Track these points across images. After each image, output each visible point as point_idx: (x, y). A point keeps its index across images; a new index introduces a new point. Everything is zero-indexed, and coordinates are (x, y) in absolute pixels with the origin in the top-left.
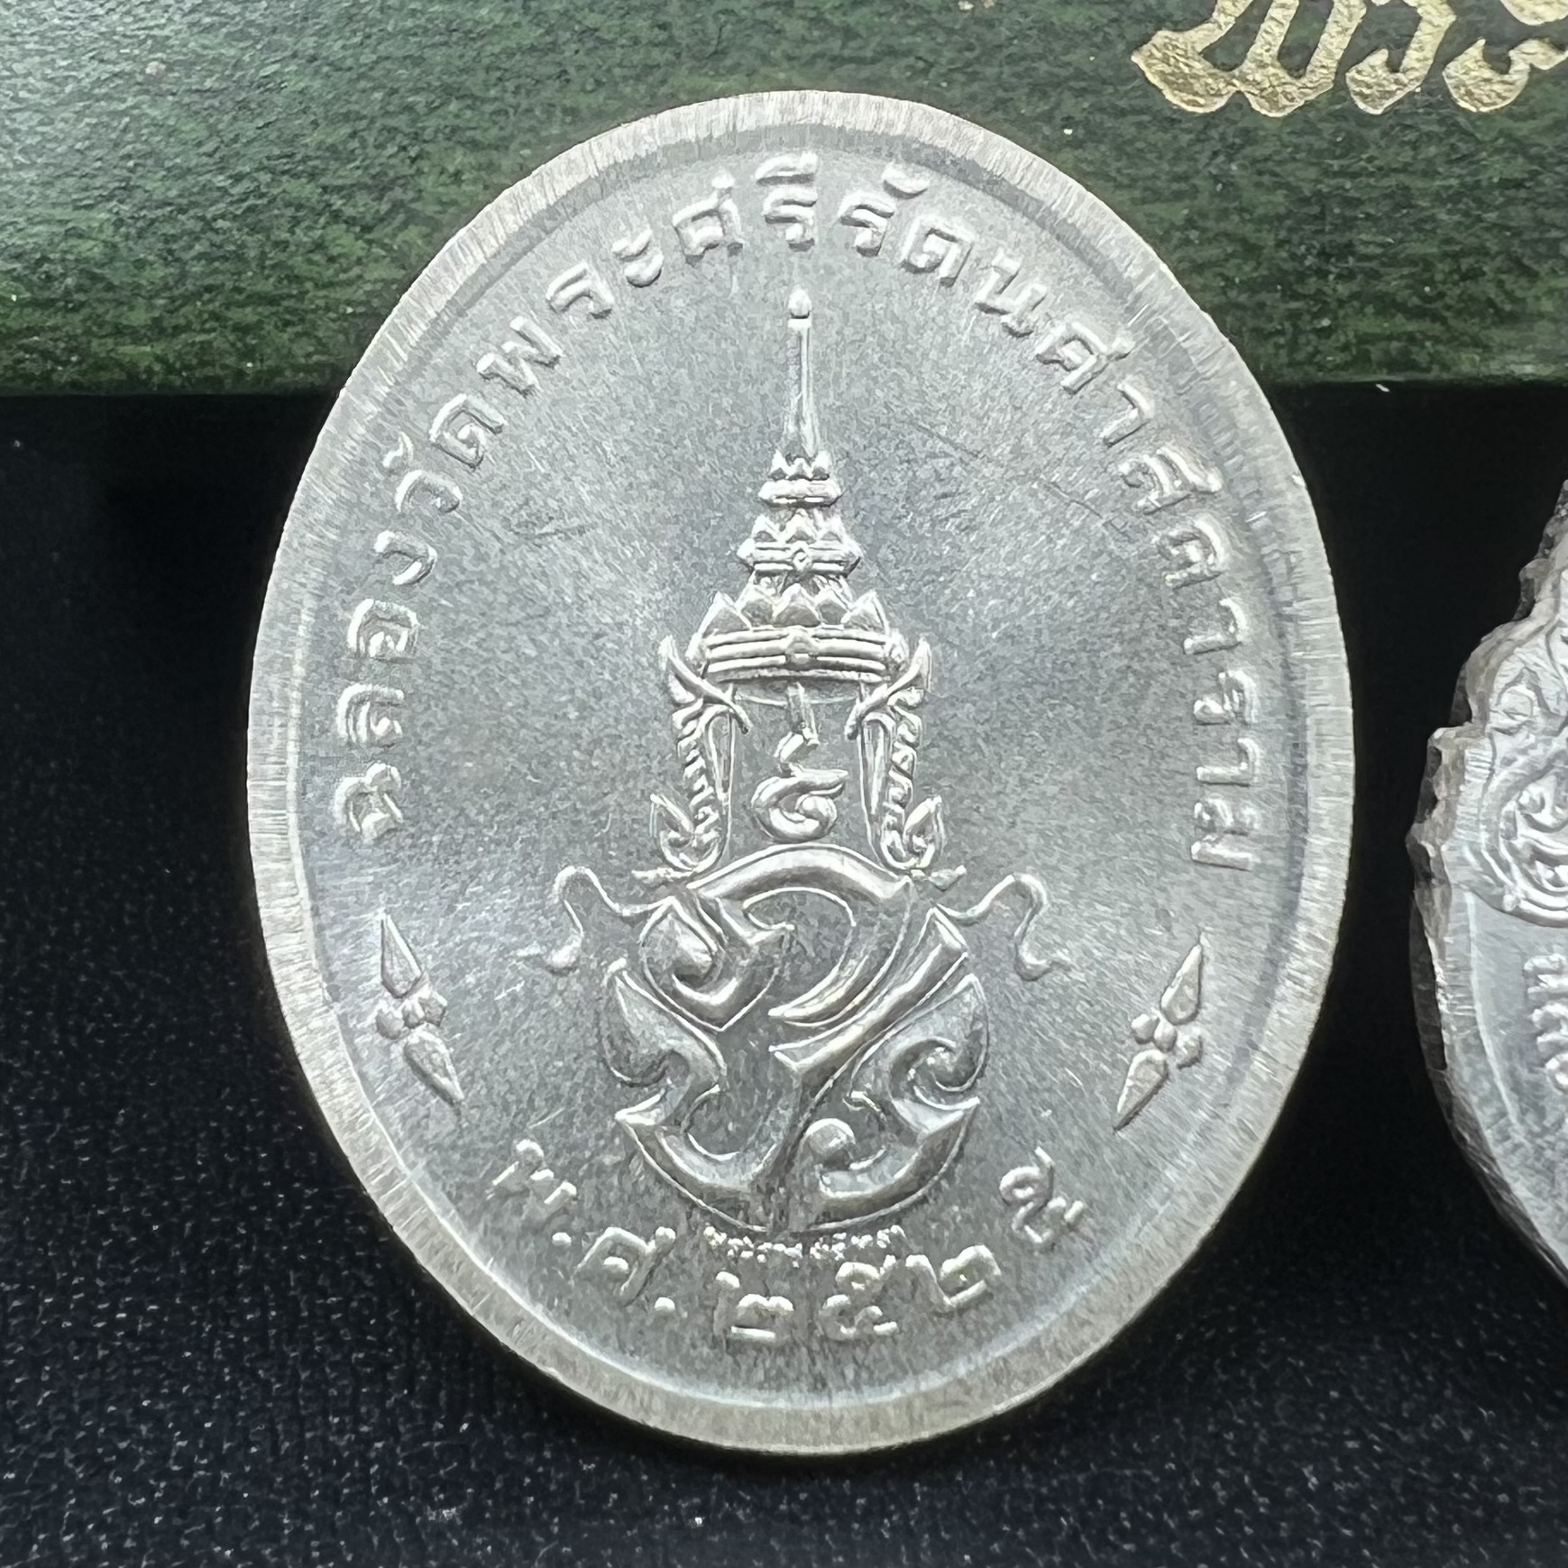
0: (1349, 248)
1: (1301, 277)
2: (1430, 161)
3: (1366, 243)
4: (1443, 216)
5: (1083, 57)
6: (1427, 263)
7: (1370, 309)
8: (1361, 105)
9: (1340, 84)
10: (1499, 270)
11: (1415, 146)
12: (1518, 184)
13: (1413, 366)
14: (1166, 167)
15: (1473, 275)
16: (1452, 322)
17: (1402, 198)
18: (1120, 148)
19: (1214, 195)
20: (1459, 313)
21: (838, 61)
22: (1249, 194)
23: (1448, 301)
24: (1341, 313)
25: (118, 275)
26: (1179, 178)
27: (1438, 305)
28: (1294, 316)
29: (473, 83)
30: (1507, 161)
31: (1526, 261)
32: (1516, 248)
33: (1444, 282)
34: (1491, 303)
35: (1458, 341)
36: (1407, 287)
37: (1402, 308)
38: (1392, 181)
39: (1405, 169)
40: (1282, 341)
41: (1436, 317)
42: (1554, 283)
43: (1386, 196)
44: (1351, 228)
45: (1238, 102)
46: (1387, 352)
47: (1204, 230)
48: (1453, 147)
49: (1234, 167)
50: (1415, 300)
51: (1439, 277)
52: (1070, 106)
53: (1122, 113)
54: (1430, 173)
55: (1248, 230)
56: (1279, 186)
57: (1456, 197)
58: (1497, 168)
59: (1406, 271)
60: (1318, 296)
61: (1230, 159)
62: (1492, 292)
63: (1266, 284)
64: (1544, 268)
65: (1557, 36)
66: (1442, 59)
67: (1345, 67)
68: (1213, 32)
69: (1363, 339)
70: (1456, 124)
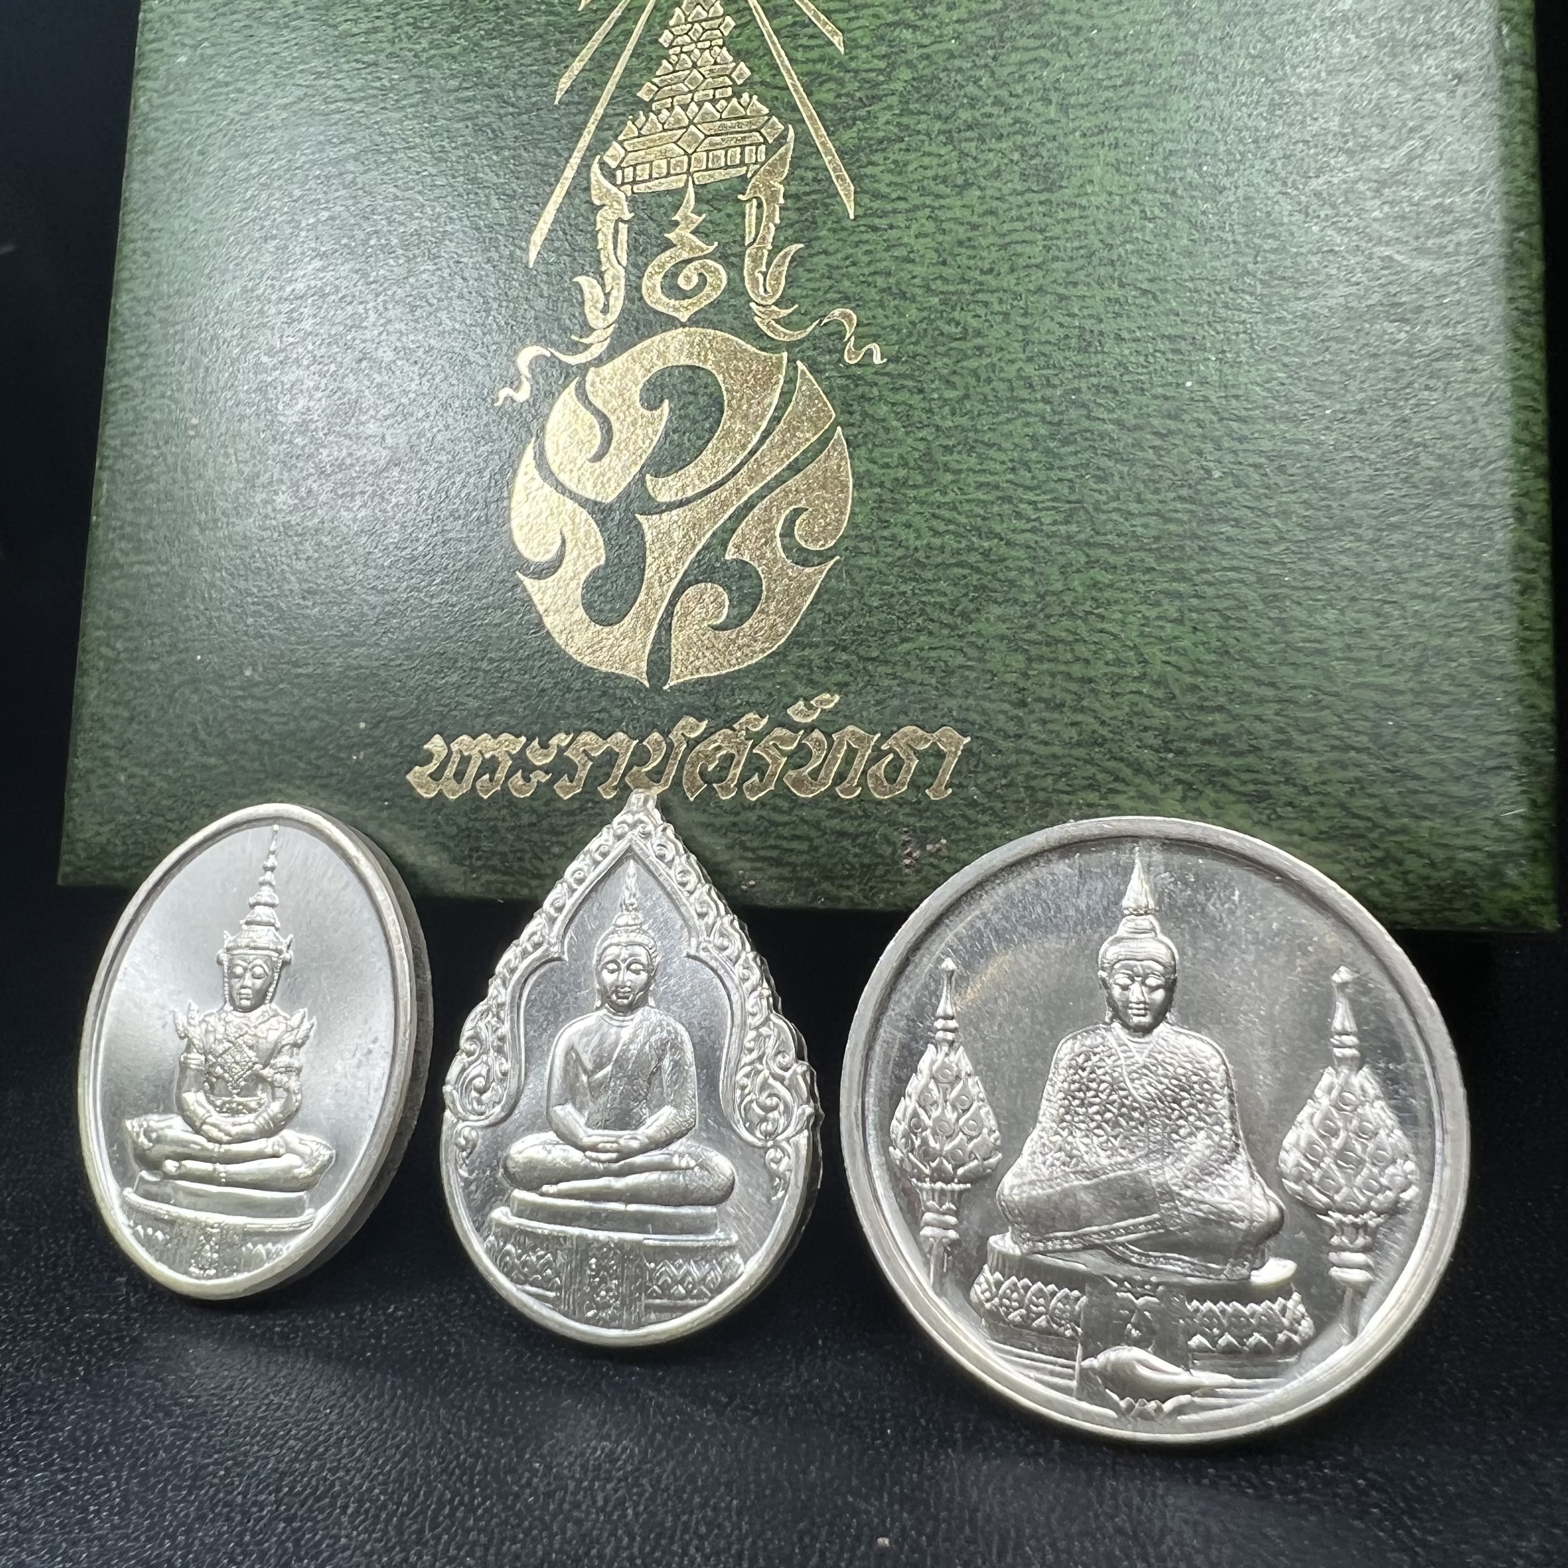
0: (479, 848)
2: (504, 816)
3: (485, 847)
4: (509, 836)
5: (391, 777)
6: (506, 854)
7: (489, 871)
8: (481, 794)
9: (473, 786)
11: (498, 810)
12: (534, 825)
14: (417, 817)
17: (494, 830)
18: (403, 809)
19: (433, 827)
21: (314, 778)
22: (446, 828)
24: (479, 872)
25: (110, 848)
27: (511, 870)
28: (464, 873)
29: (208, 784)
30: (530, 816)
33: (512, 862)
36: (500, 863)
37: (499, 871)
38: (491, 824)
39: (496, 819)
40: (462, 882)
41: (512, 875)
43: (490, 829)
44: (479, 841)
45: (440, 793)
48: (512, 811)
49: (439, 817)
50: (503, 868)
51: (510, 860)
52: (388, 794)
54: (504, 820)
56: (454, 824)
57: (514, 828)
58: (526, 819)
59: (499, 857)
60: (471, 866)
61: (437, 814)
62: (529, 866)
64: (545, 857)
65: (546, 769)
66: (508, 777)
67: (475, 780)
68: (432, 767)
69: (489, 882)
70: (512, 803)
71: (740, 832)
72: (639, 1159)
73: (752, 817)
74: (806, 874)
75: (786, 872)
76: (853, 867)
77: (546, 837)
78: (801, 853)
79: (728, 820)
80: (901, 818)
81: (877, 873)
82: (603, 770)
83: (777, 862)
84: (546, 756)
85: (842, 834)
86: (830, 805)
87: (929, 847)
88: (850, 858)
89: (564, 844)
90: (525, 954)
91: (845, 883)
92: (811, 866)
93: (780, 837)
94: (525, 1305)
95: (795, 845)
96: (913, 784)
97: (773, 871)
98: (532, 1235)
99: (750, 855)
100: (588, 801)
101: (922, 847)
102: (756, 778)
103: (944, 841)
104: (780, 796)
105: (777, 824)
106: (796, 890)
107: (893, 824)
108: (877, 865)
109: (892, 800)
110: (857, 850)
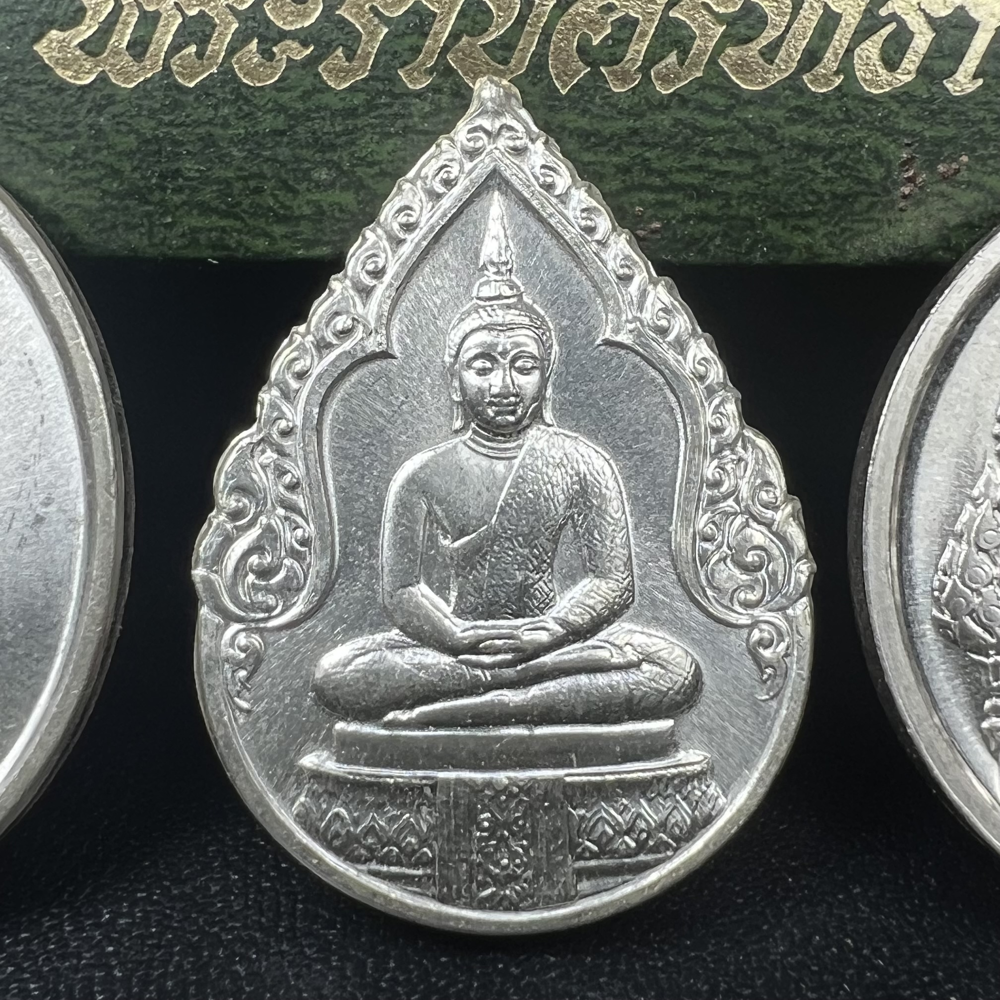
0: (177, 173)
1: (151, 190)
2: (225, 118)
3: (190, 170)
4: (235, 153)
5: (5, 47)
6: (228, 182)
7: (195, 212)
8: (180, 81)
9: (166, 67)
10: (274, 188)
11: (216, 107)
12: (283, 133)
13: (227, 248)
14: (58, 119)
15: (258, 191)
16: (248, 221)
17: (209, 141)
18: (30, 106)
19: (90, 137)
20: (252, 215)
22: (114, 138)
23: (244, 206)
24: (178, 214)
26: (66, 126)
27: (237, 210)
28: (149, 215)
30: (275, 117)
31: (290, 183)
32: (284, 176)
33: (240, 195)
34: (270, 209)
35: (253, 232)
36: (218, 198)
37: (215, 211)
38: (201, 130)
39: (210, 122)
40: (143, 230)
41: (237, 217)
42: (309, 196)
43: (199, 140)
44: (178, 160)
45: (103, 78)
46: (210, 238)
47: (86, 160)
48: (240, 109)
49: (102, 120)
50: (223, 206)
51: (236, 192)
53: (29, 84)
54: (226, 125)
55: (111, 160)
56: (130, 132)
57: (244, 140)
58: (268, 122)
59: (215, 188)
60: (162, 202)
61: (100, 114)
62: (271, 202)
63: (129, 194)
64: (302, 187)
65: (304, 38)
66: (232, 51)
67: (169, 55)
68: (86, 30)
69: (194, 230)
70: (241, 94)
71: (644, 144)
72: (548, 659)
73: (665, 120)
74: (745, 210)
75: (712, 207)
76: (821, 199)
77: (305, 153)
78: (739, 177)
79: (623, 125)
80: (903, 125)
81: (857, 207)
82: (408, 41)
83: (700, 193)
84: (305, 15)
85: (809, 148)
86: (793, 103)
87: (941, 168)
88: (818, 186)
89: (338, 166)
90: (323, 346)
91: (803, 223)
92: (754, 197)
93: (707, 152)
94: (375, 894)
95: (732, 165)
96: (923, 71)
97: (690, 207)
98: (378, 787)
99: (658, 181)
100: (379, 93)
101: (931, 167)
102: (672, 58)
103: (965, 159)
104: (713, 88)
105: (705, 133)
106: (725, 235)
107: (891, 133)
108: (857, 195)
109: (891, 96)
110: (830, 173)
